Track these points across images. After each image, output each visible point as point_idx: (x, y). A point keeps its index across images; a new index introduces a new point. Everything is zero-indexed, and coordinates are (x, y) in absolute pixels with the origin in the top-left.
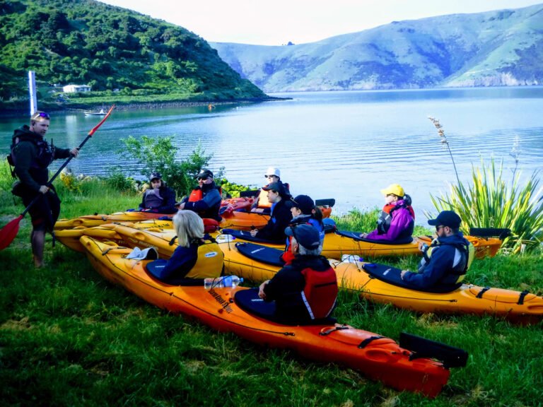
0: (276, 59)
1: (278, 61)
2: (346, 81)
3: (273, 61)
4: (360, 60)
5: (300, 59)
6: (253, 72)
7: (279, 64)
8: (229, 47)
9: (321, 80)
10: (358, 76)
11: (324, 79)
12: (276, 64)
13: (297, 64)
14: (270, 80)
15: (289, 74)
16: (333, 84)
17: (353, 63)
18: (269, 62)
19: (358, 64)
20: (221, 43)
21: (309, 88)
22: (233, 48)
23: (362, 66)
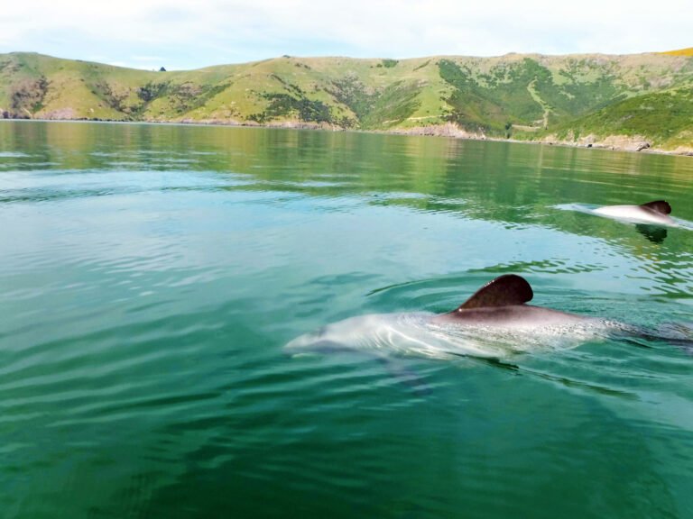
0: (153, 84)
1: (154, 86)
2: (260, 115)
3: (149, 85)
4: (269, 91)
5: (186, 85)
6: (126, 96)
7: (157, 90)
8: (92, 66)
9: (229, 112)
10: (273, 111)
11: (232, 111)
12: (153, 90)
13: (181, 92)
14: (149, 107)
15: (173, 101)
16: (245, 117)
17: (262, 94)
18: (144, 87)
19: (269, 97)
20: (81, 61)
21: (215, 120)
22: (96, 67)
23: (274, 99)
